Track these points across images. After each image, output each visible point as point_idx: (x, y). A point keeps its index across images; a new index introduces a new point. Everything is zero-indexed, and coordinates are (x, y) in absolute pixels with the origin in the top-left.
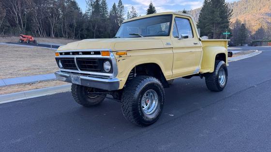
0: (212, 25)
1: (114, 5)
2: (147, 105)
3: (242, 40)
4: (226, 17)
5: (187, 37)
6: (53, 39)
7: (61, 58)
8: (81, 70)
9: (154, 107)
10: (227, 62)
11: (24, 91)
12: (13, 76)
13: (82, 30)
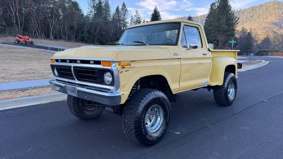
0: (218, 33)
1: (117, 8)
2: (150, 122)
3: (248, 49)
4: (233, 25)
5: (196, 47)
6: (52, 41)
7: (57, 66)
8: (78, 80)
9: (159, 124)
10: (236, 74)
11: (15, 98)
12: (5, 81)
13: (83, 32)
